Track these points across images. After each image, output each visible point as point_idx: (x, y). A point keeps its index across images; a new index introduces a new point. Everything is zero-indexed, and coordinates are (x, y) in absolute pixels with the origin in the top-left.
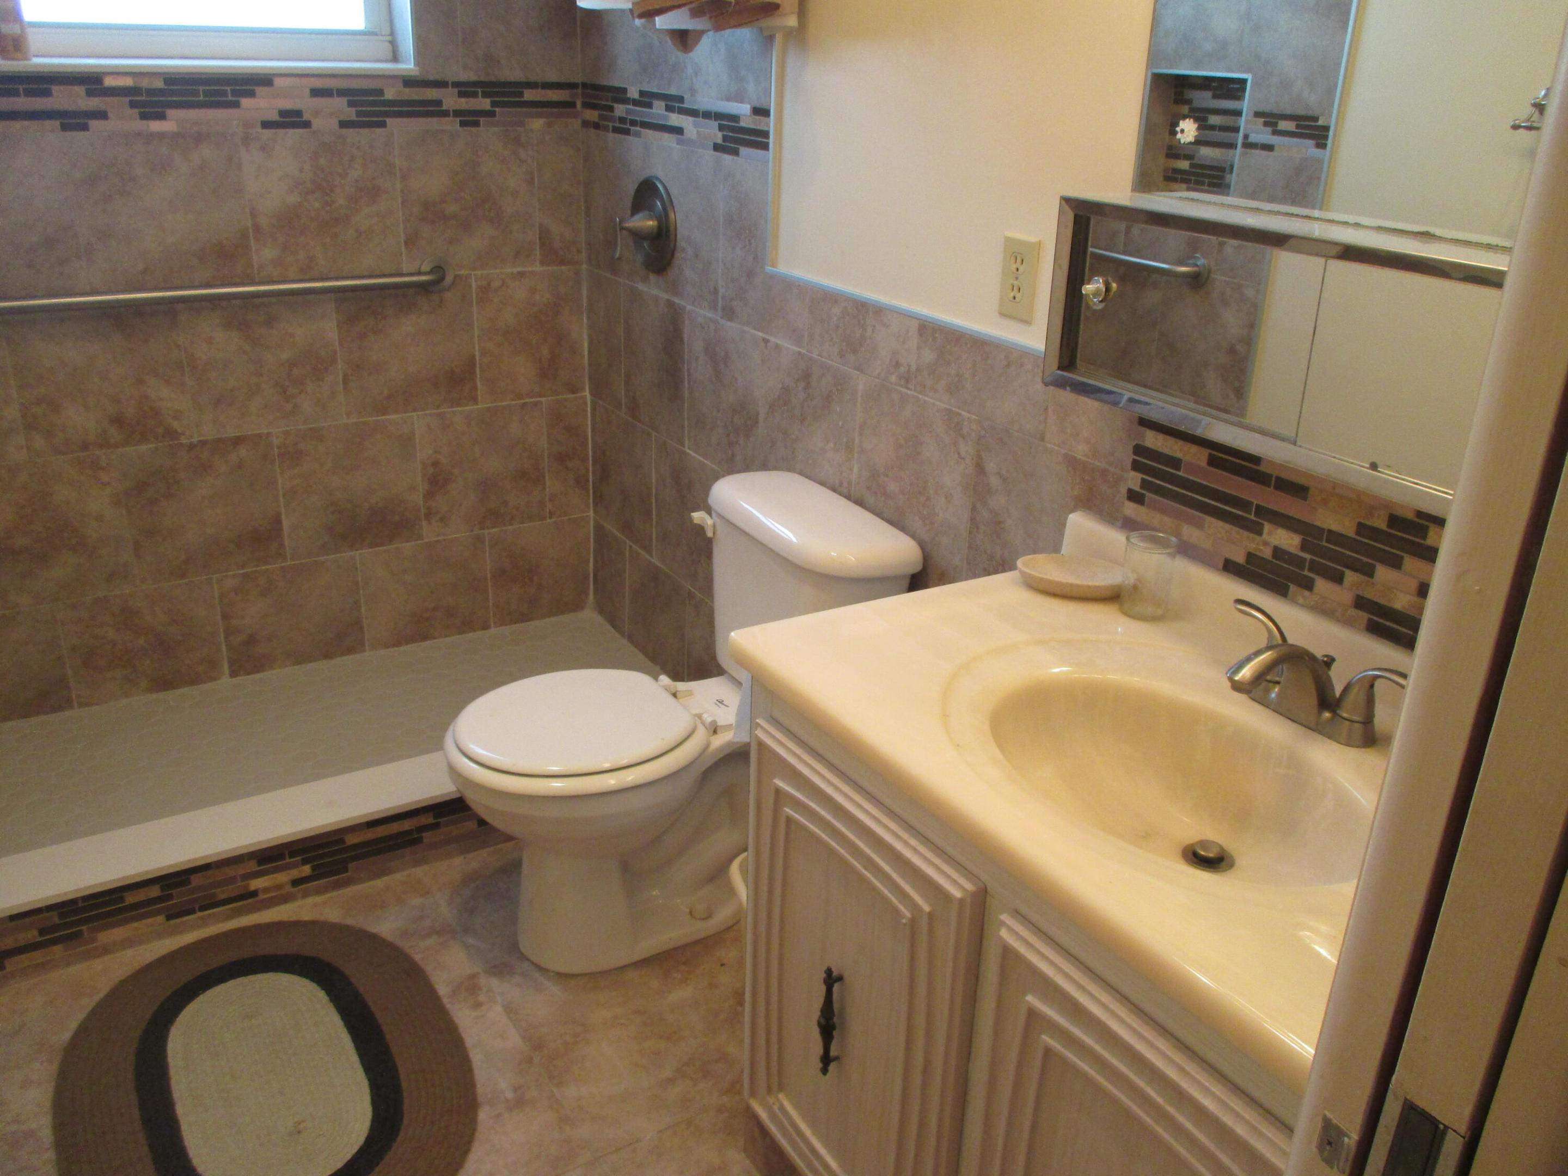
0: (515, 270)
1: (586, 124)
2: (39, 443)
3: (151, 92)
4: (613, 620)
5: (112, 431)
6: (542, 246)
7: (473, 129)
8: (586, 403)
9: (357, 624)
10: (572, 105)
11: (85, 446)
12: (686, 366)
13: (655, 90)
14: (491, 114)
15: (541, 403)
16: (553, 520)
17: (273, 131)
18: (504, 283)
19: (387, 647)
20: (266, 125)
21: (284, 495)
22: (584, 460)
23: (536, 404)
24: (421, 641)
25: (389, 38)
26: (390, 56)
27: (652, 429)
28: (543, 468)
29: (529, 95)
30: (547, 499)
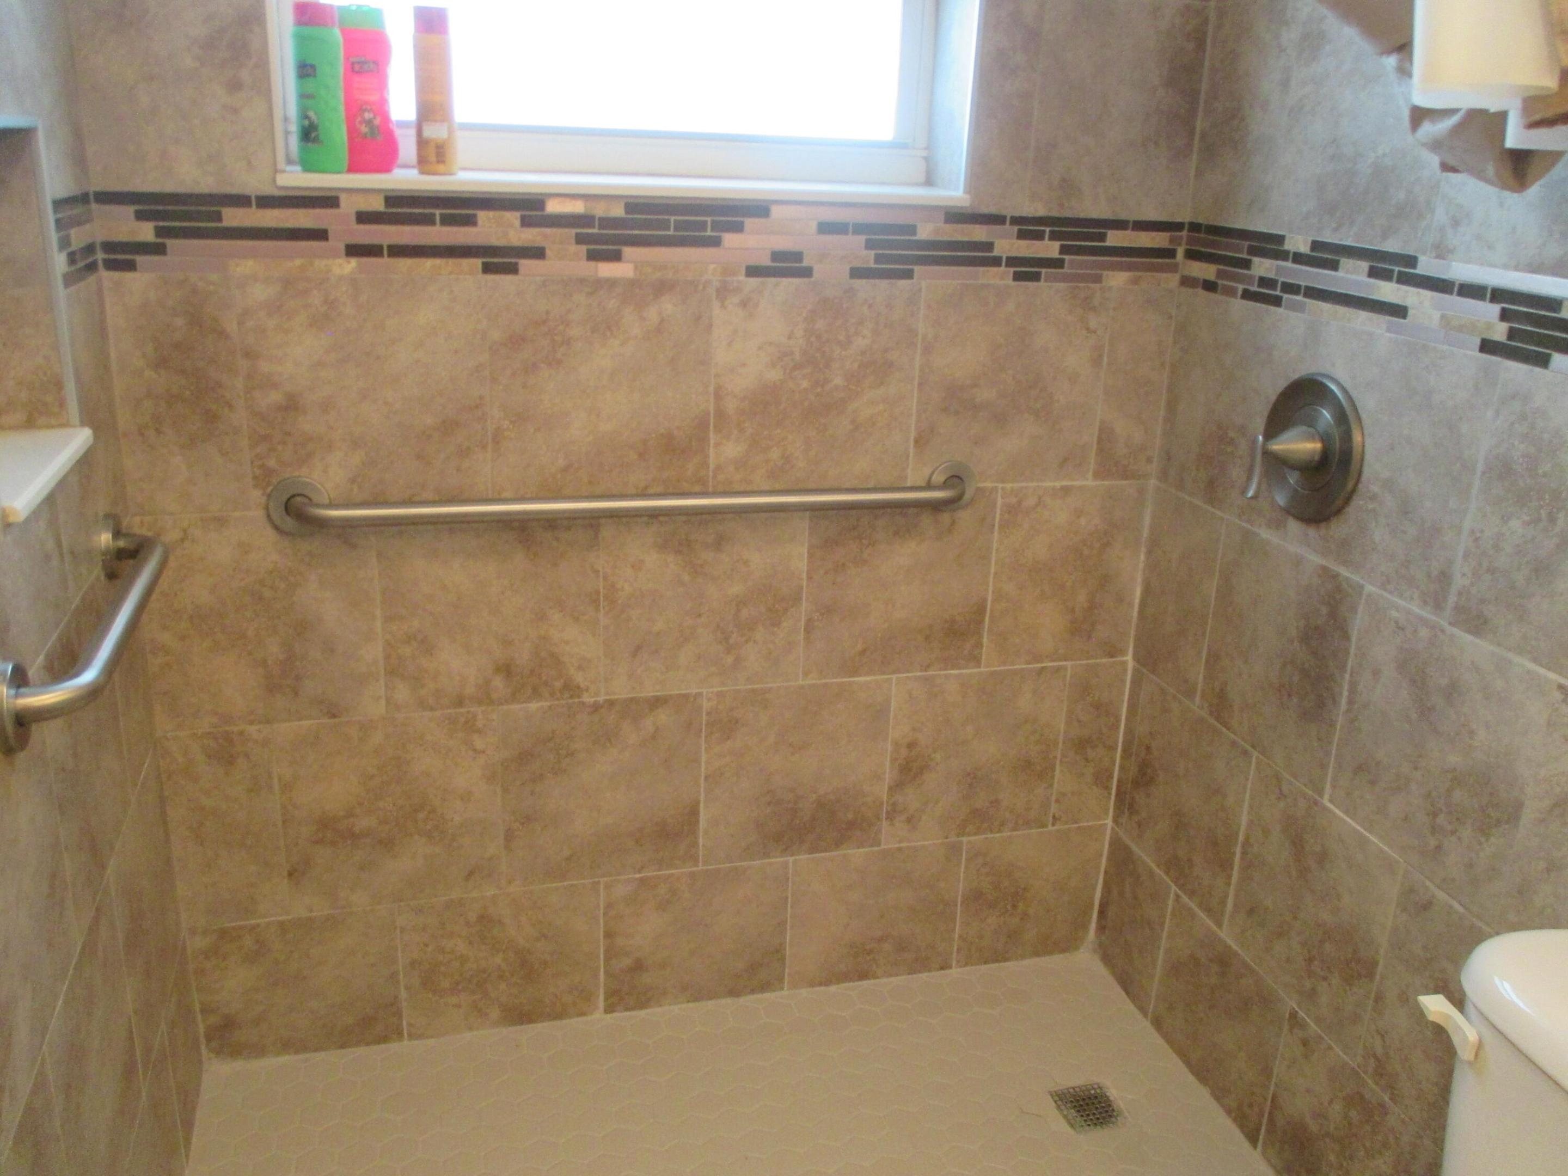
0: (1058, 484)
1: (1187, 282)
2: (402, 693)
3: (607, 222)
4: (1126, 983)
5: (498, 682)
6: (1100, 450)
7: (1030, 284)
8: (1125, 671)
9: (778, 952)
10: (1171, 253)
11: (460, 702)
12: (1347, 676)
13: (1349, 242)
14: (1056, 263)
15: (1065, 668)
16: (1055, 828)
17: (760, 280)
18: (1040, 502)
19: (812, 984)
20: (754, 271)
21: (706, 778)
22: (1113, 748)
23: (1058, 669)
24: (858, 980)
25: (924, 154)
26: (921, 178)
27: (1253, 747)
28: (1055, 757)
29: (1114, 238)
30: (1054, 798)
